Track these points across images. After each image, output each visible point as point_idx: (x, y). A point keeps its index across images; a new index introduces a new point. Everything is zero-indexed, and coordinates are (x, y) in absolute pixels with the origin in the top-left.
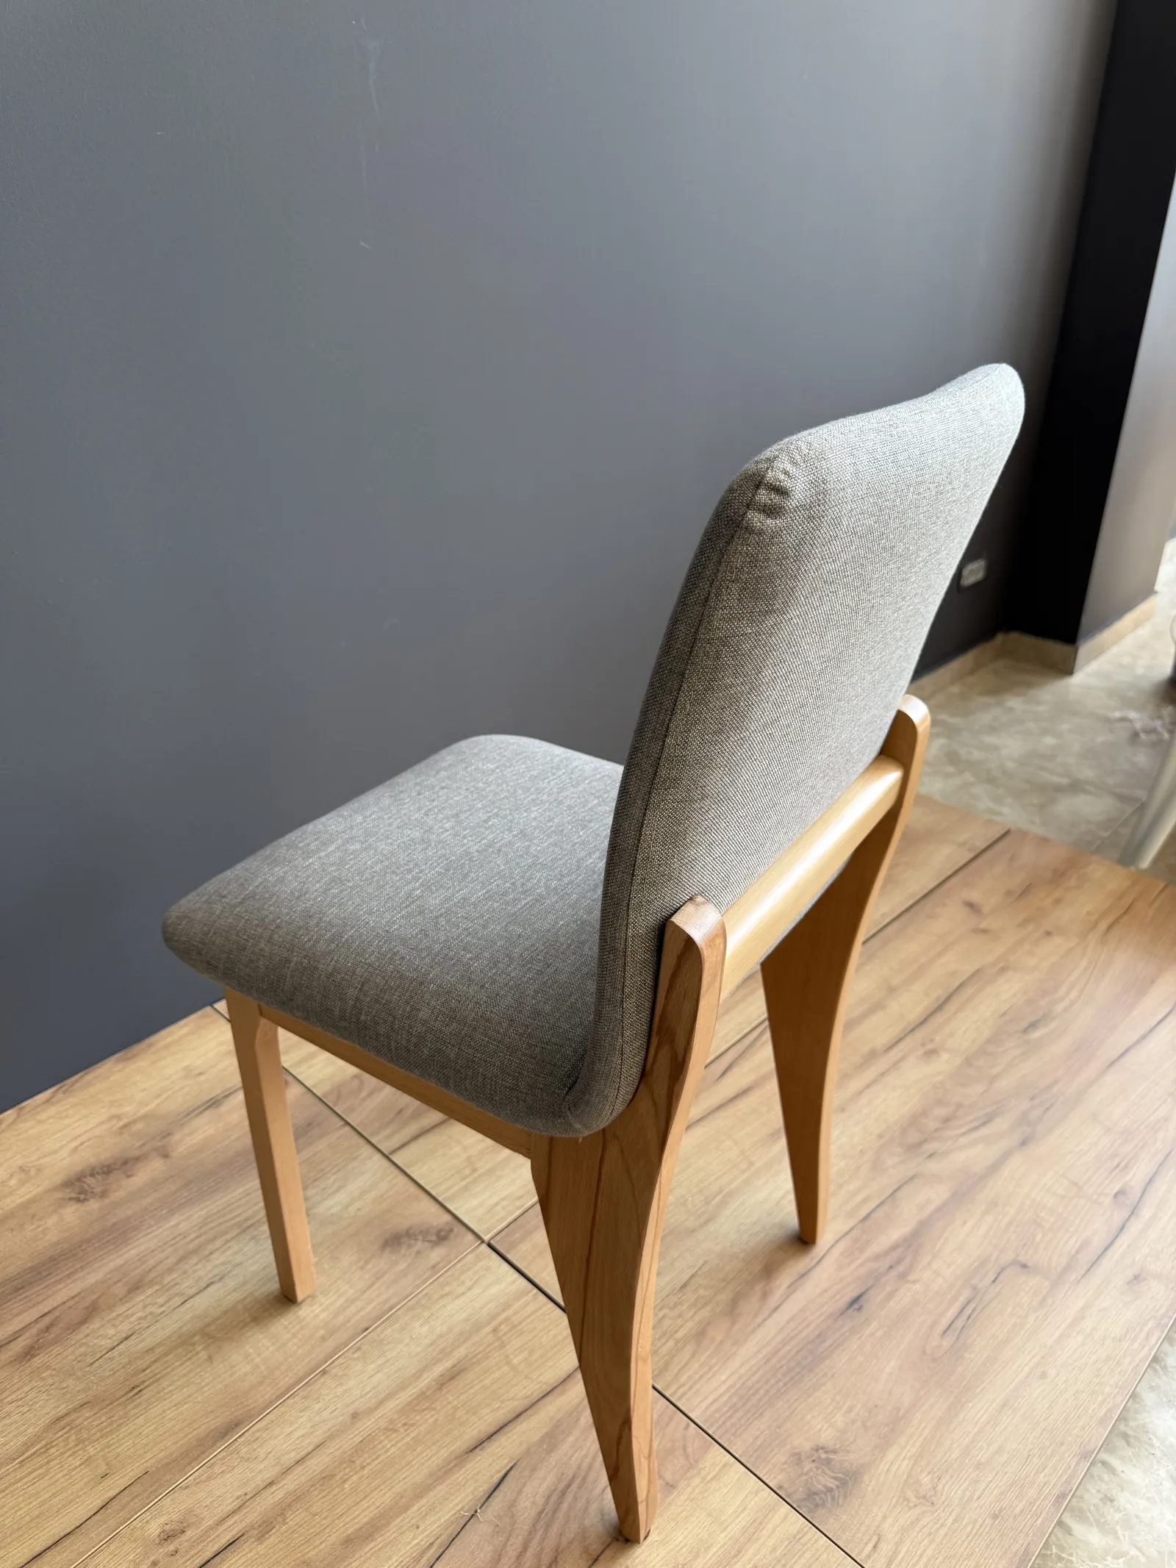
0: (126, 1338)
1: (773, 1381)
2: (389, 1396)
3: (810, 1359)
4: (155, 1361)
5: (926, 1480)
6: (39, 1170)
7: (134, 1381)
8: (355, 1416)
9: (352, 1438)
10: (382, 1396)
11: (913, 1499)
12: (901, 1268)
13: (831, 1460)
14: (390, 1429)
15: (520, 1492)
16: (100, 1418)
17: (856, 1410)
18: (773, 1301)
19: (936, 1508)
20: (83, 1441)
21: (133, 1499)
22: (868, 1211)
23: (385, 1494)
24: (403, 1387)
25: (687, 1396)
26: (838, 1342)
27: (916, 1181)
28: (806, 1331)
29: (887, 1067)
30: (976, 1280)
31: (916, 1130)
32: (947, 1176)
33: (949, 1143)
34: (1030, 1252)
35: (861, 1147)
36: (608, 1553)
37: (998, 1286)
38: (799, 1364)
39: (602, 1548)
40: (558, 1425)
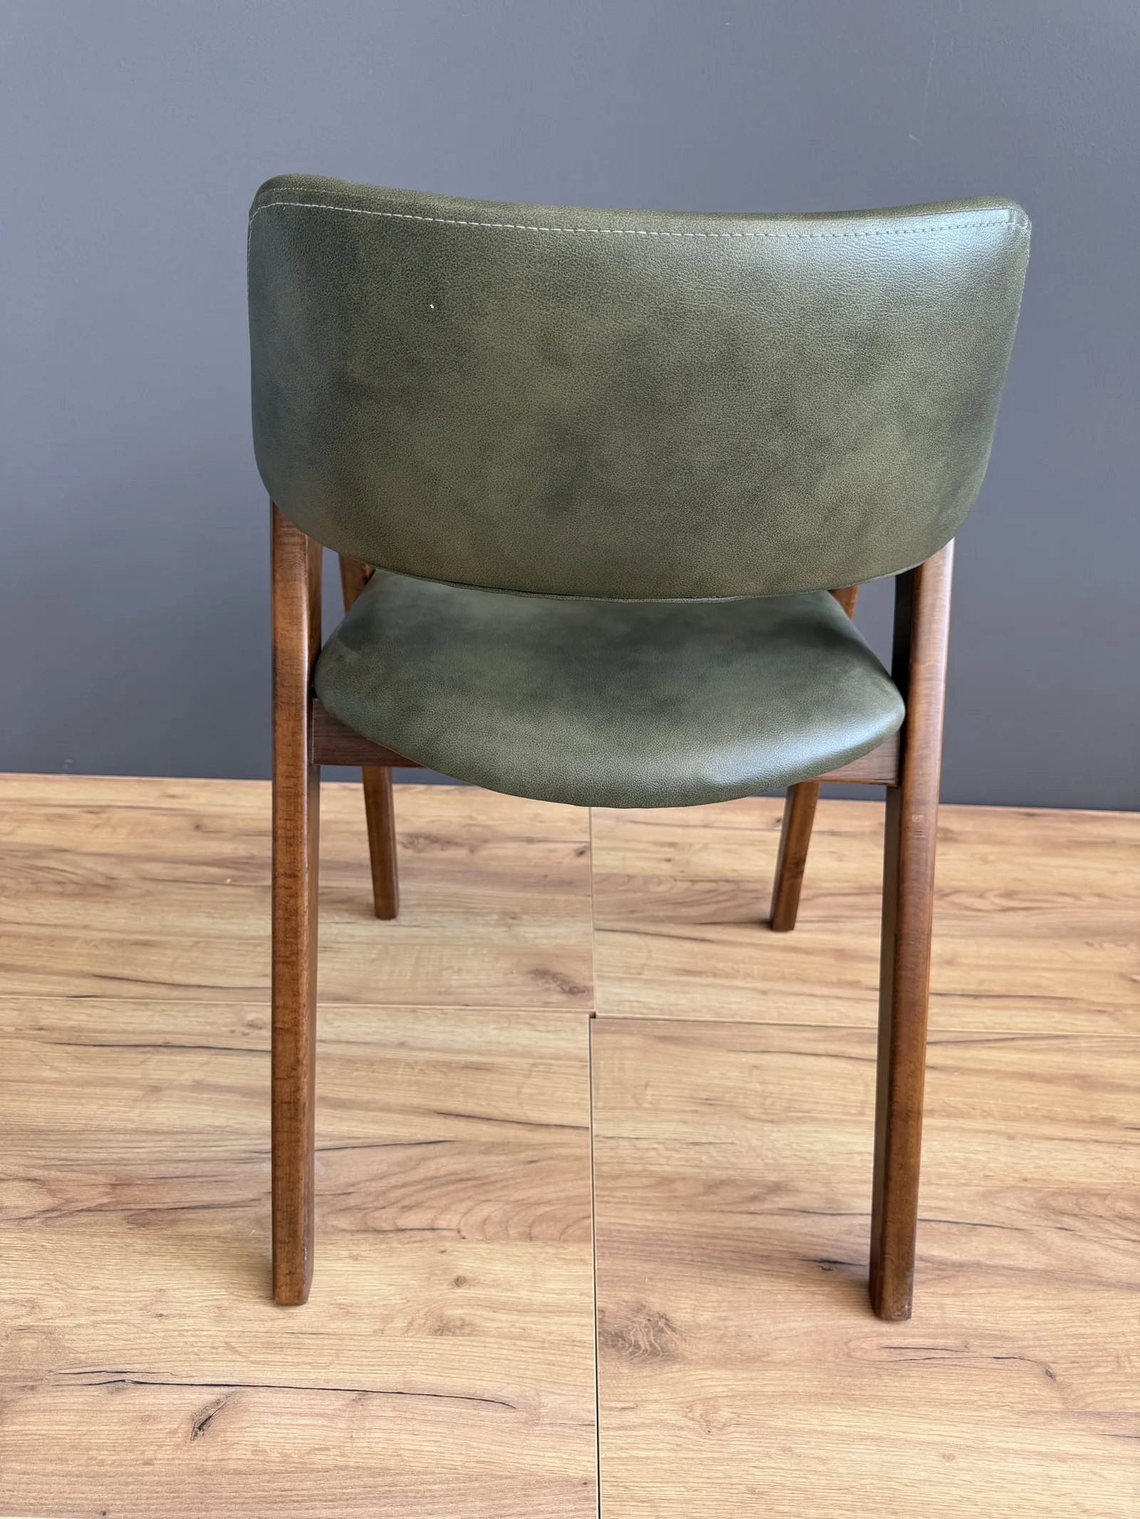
1: (685, 1251)
2: (432, 1050)
3: (735, 1263)
4: (348, 943)
5: (726, 1414)
7: (328, 945)
9: (386, 1054)
10: (427, 1046)
11: (697, 1415)
13: (664, 1332)
15: (438, 1157)
17: (729, 1324)
18: (753, 1207)
19: (709, 1437)
21: (262, 995)
23: (367, 1093)
24: (444, 1051)
26: (775, 1273)
27: (1016, 1234)
28: (757, 1245)
29: (1110, 1139)
30: (977, 1342)
31: (1074, 1202)
32: (1061, 1255)
33: (1102, 1235)
34: (1075, 1372)
35: (991, 1174)
36: (444, 1233)
37: (997, 1365)
38: (722, 1258)
39: (445, 1227)
40: (505, 1144)
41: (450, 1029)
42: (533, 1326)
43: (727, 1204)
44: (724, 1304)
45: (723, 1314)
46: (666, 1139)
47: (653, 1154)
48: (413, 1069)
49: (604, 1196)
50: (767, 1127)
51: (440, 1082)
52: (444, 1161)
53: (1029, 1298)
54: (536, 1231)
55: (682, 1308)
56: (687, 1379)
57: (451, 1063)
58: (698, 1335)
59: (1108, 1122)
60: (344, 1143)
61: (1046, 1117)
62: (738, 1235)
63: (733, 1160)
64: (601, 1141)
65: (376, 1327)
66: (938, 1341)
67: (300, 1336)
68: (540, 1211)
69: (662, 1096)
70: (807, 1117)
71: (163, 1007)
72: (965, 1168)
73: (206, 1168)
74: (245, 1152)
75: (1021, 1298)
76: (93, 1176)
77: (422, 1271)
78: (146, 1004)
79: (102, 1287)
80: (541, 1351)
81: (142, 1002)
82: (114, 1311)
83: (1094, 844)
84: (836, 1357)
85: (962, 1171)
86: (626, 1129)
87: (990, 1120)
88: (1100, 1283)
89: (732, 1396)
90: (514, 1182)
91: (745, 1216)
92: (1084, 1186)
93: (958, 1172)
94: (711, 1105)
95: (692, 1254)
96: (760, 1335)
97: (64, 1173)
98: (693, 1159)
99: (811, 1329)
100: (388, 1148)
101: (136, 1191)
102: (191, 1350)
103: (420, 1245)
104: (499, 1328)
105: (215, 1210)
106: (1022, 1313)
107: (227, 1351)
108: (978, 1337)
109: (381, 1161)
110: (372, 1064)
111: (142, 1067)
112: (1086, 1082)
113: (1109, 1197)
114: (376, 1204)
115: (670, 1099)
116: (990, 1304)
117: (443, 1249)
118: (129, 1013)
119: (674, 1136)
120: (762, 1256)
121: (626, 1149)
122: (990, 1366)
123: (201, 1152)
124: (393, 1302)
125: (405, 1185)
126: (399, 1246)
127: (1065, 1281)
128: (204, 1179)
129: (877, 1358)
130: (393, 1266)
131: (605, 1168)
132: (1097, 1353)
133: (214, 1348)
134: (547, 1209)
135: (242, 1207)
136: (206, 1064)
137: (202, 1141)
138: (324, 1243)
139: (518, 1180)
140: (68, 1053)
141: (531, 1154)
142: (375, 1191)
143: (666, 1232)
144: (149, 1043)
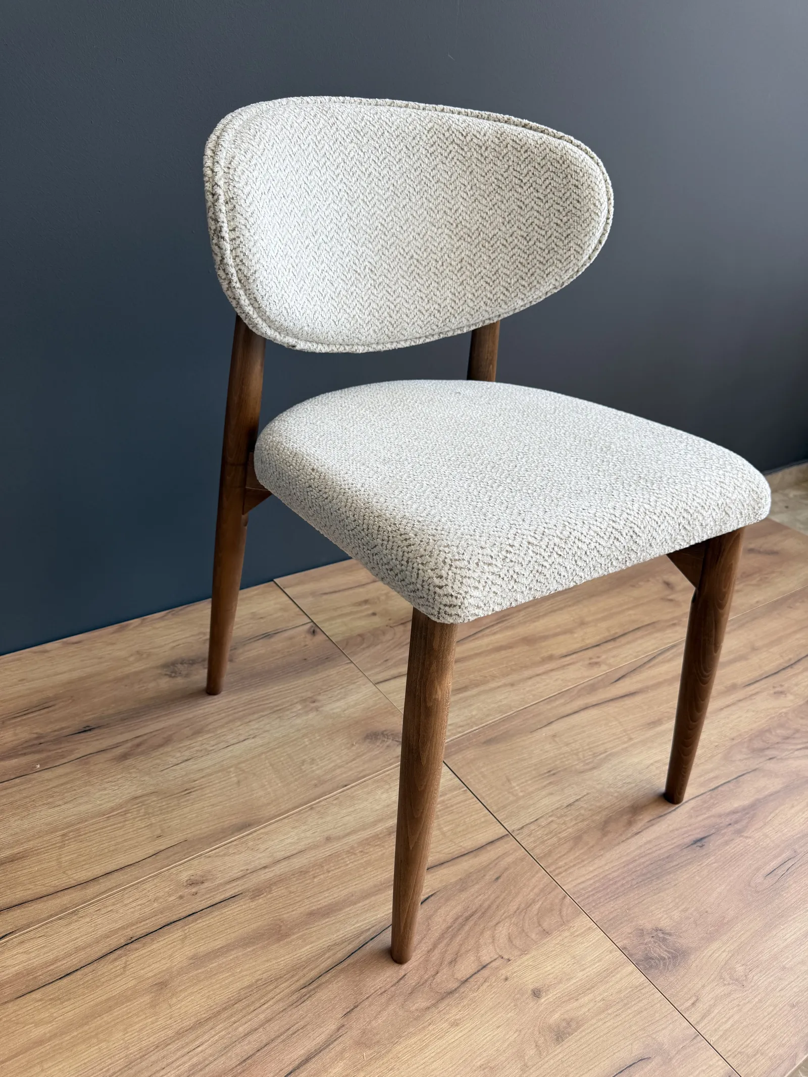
0: (187, 760)
1: (629, 879)
2: (354, 832)
3: (659, 871)
4: (203, 777)
5: (740, 969)
6: (149, 655)
7: (187, 786)
8: (328, 839)
9: (323, 852)
10: (348, 831)
11: (728, 979)
12: (738, 826)
13: (666, 939)
14: (351, 852)
15: (436, 911)
16: (162, 802)
17: (690, 911)
18: (635, 829)
19: (746, 989)
20: (149, 814)
21: (174, 854)
22: (717, 785)
23: (341, 891)
24: (364, 828)
25: (562, 875)
26: (682, 864)
27: (756, 773)
28: (659, 852)
29: (743, 696)
30: (797, 846)
31: (761, 740)
32: (783, 774)
33: (787, 753)
35: (716, 744)
36: (494, 964)
38: (650, 872)
39: (490, 960)
40: (469, 875)
43: (621, 835)
44: (677, 900)
45: (683, 907)
46: (553, 811)
47: (554, 826)
48: (355, 854)
49: (555, 870)
50: (596, 773)
51: (382, 855)
52: (442, 911)
54: (545, 925)
55: (661, 918)
56: (706, 963)
58: (683, 929)
59: (733, 687)
62: (644, 852)
63: (598, 804)
64: (519, 834)
66: (783, 856)
68: (534, 910)
69: (523, 783)
70: (609, 755)
73: (274, 1028)
74: (293, 993)
75: (790, 808)
77: (507, 1003)
84: (753, 896)
86: (525, 818)
89: (733, 955)
90: (501, 900)
91: (635, 838)
92: (757, 729)
94: (554, 774)
95: (634, 879)
96: (710, 908)
98: (577, 816)
99: (728, 888)
103: (487, 984)
104: (589, 1010)
105: (317, 1058)
106: (798, 817)
108: (794, 843)
110: (322, 866)
111: (128, 973)
113: (771, 729)
114: (429, 972)
116: (782, 820)
117: (503, 977)
119: (554, 807)
120: (667, 858)
121: (538, 831)
124: (512, 1039)
126: (475, 994)
127: (797, 787)
129: (769, 885)
130: (486, 1013)
131: (537, 851)
134: (537, 906)
135: (335, 1040)
136: (186, 937)
137: (248, 1006)
138: (424, 1028)
139: (502, 897)
140: (41, 1000)
141: (491, 873)
142: (420, 963)
143: (607, 873)
144: (113, 947)
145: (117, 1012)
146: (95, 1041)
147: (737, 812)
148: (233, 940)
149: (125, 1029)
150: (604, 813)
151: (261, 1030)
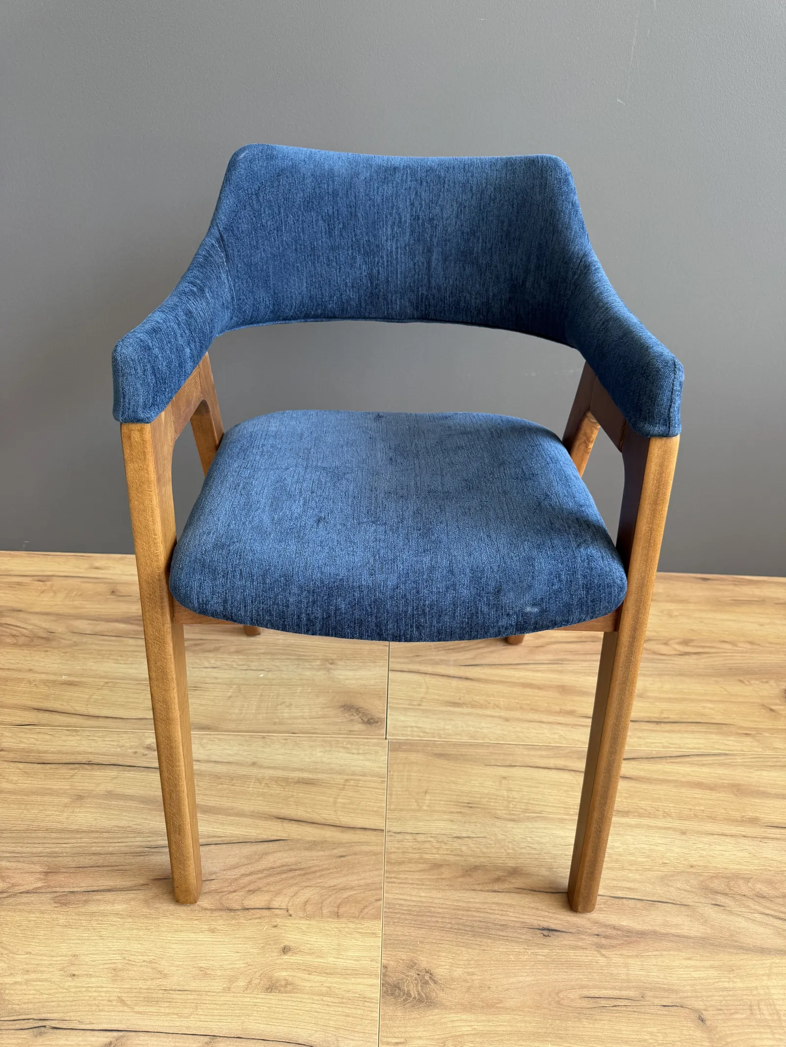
1: (447, 921)
2: (275, 768)
3: (482, 931)
4: (213, 683)
8: (254, 764)
9: (242, 771)
10: (271, 765)
12: (604, 941)
13: (429, 984)
14: (259, 781)
15: (274, 852)
18: (497, 887)
23: (228, 802)
24: (284, 769)
25: (393, 885)
26: (510, 939)
27: (683, 908)
28: (498, 916)
29: (754, 835)
30: (651, 994)
31: (726, 884)
32: (714, 925)
33: (744, 910)
34: (720, 1017)
35: (668, 862)
36: (277, 911)
37: (664, 1011)
38: (473, 927)
39: (278, 907)
40: (322, 843)
41: (289, 752)
42: (336, 985)
43: (479, 884)
44: (472, 962)
45: (471, 970)
46: (438, 834)
47: (427, 845)
48: (261, 783)
49: (391, 878)
50: (510, 825)
51: (280, 794)
52: (279, 855)
53: (689, 959)
54: (342, 910)
55: (442, 966)
56: (443, 1021)
57: (288, 779)
58: (452, 987)
59: (754, 821)
60: (210, 840)
61: (710, 817)
62: (485, 909)
63: (485, 850)
64: (392, 836)
65: (225, 986)
66: (623, 992)
67: (171, 992)
68: (346, 894)
69: (437, 800)
70: (540, 817)
71: (88, 733)
72: (648, 857)
73: (112, 860)
74: (140, 847)
75: (684, 959)
76: (32, 866)
77: (259, 942)
78: (76, 731)
79: (33, 952)
80: (341, 1005)
81: (72, 729)
82: (42, 972)
83: (750, 602)
84: (550, 1004)
85: (647, 859)
86: (409, 827)
87: (669, 819)
88: (742, 948)
89: (475, 1034)
90: (328, 872)
91: (490, 894)
92: (733, 871)
93: (644, 860)
94: (471, 807)
95: (451, 923)
96: (497, 987)
97: (12, 864)
98: (456, 849)
99: (533, 982)
100: (240, 844)
101: (61, 878)
102: (93, 1002)
103: (259, 920)
104: (311, 987)
105: (116, 893)
106: (684, 971)
107: (119, 1004)
108: (651, 989)
109: (236, 854)
110: (232, 780)
111: (70, 780)
112: (739, 790)
113: (751, 880)
114: (230, 889)
115: (443, 803)
116: (662, 964)
117: (275, 924)
118: (64, 738)
119: (443, 832)
120: (501, 925)
121: (409, 842)
122: (660, 1012)
123: (109, 847)
124: (237, 966)
125: (251, 874)
126: (245, 922)
127: (717, 946)
128: (110, 868)
129: (578, 1005)
130: (239, 938)
131: (393, 856)
132: (736, 1003)
133: (109, 1001)
134: (351, 893)
135: (136, 890)
136: (116, 778)
137: (110, 838)
138: (192, 919)
139: (332, 871)
140: (20, 769)
141: (341, 850)
142: (230, 879)
143: (434, 905)
144: (76, 761)
145: (47, 798)
146: (23, 807)
147: (618, 930)
148: (138, 795)
149: (42, 810)
150: (482, 860)
151: (103, 856)
